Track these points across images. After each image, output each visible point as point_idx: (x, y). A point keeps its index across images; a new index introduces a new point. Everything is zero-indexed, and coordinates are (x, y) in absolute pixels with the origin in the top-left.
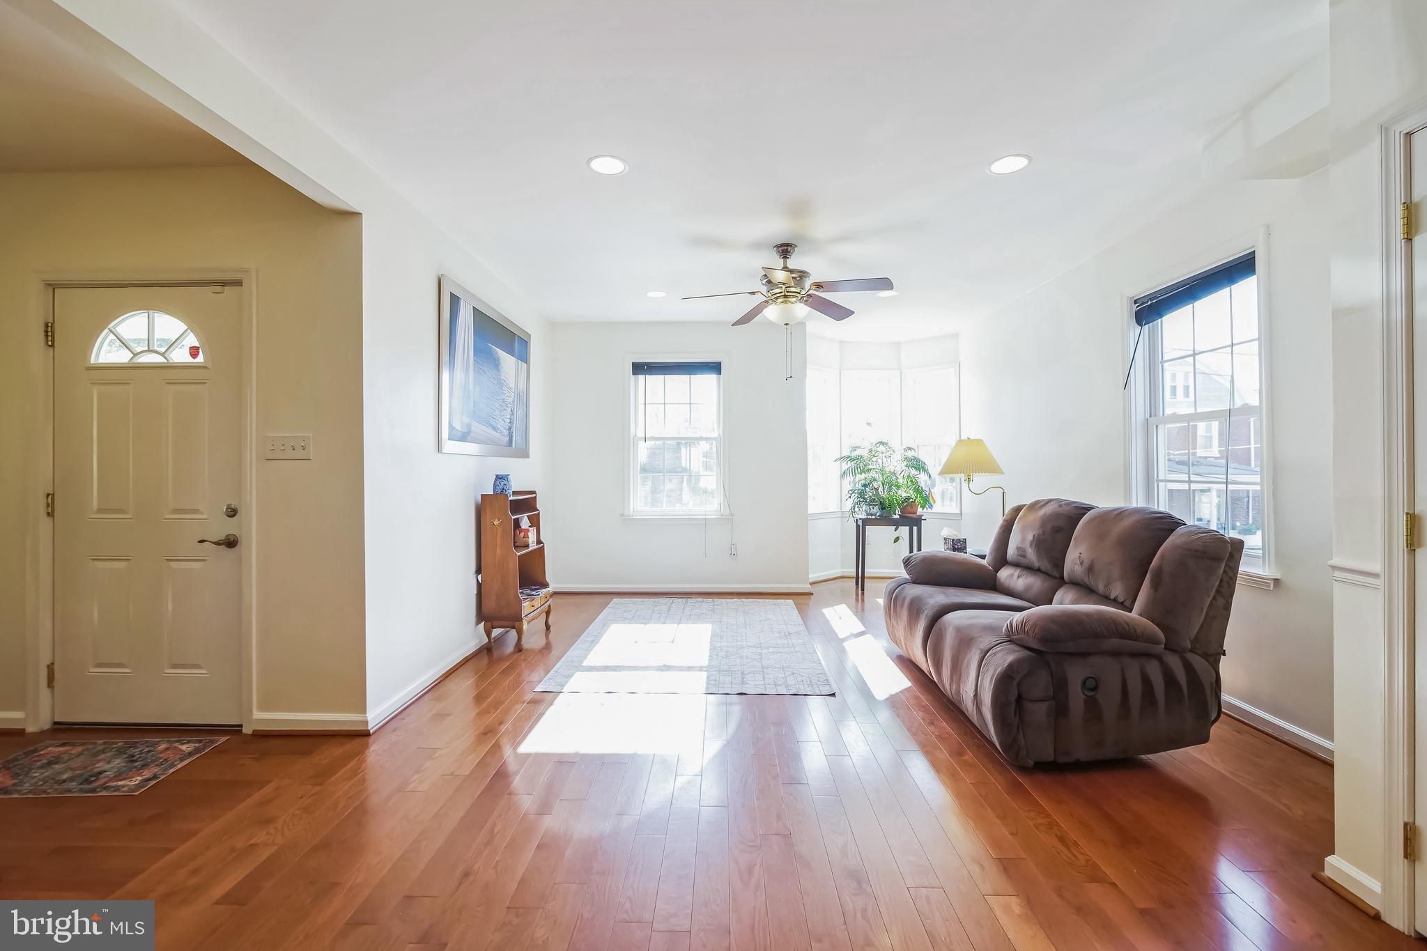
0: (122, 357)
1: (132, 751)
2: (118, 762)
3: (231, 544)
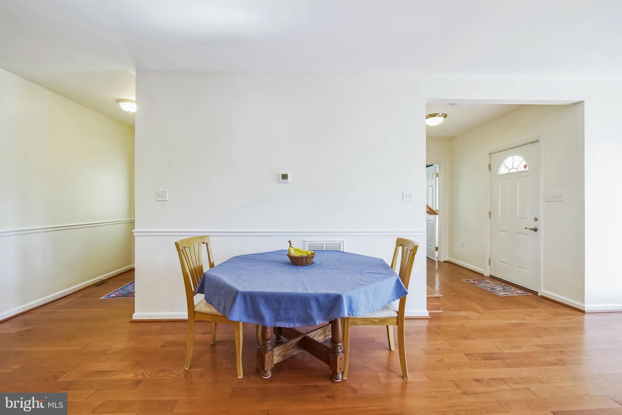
0: (506, 171)
1: (505, 287)
2: (501, 288)
3: (536, 230)
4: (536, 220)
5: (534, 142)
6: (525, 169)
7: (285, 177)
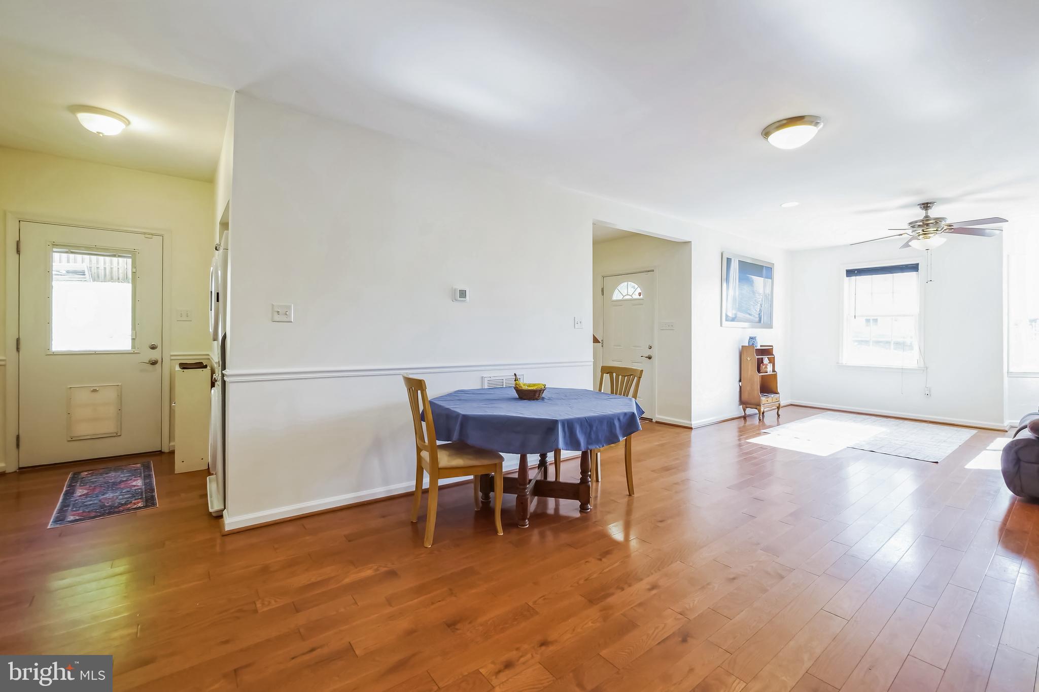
0: (620, 297)
3: (650, 358)
4: (650, 348)
5: (649, 271)
6: (639, 297)
7: (463, 294)
